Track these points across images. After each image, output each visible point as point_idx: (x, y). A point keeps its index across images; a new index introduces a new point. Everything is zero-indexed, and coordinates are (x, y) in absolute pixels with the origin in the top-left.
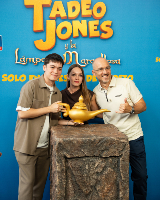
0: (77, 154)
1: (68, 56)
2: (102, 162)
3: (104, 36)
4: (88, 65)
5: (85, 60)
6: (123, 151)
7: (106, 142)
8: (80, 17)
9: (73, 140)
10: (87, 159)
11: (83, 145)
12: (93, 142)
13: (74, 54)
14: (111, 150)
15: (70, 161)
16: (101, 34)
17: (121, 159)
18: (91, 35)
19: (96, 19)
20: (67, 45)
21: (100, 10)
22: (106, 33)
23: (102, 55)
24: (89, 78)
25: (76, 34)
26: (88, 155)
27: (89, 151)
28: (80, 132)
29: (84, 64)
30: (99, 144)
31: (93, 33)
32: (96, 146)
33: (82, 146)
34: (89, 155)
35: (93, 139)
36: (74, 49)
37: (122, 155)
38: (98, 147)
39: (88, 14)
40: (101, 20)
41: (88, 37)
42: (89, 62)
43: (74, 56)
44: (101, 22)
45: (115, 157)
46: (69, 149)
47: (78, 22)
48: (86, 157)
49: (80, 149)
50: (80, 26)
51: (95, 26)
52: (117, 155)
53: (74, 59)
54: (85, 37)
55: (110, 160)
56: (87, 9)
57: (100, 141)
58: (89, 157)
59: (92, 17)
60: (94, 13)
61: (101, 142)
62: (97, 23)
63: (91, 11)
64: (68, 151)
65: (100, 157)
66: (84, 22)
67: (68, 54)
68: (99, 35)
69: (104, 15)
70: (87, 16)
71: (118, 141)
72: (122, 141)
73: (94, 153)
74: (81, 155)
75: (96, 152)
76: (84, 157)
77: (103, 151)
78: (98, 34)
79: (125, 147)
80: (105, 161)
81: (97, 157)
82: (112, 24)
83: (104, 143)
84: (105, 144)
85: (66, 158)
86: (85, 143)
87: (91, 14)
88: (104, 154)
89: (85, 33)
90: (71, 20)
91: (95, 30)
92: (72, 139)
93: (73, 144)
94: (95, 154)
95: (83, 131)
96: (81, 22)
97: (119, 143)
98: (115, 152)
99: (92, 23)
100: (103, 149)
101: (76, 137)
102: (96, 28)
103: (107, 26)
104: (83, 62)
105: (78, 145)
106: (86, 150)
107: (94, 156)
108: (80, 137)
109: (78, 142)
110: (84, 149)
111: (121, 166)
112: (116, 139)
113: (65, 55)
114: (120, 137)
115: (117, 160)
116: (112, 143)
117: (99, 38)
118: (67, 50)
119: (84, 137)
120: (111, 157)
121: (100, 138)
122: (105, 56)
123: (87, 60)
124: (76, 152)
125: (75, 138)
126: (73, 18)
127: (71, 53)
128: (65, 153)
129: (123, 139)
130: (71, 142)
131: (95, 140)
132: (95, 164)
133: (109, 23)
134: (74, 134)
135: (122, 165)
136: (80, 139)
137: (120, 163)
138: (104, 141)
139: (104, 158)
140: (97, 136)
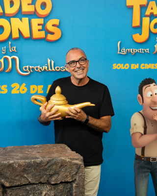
0: (18, 180)
1: (6, 61)
2: (51, 190)
3: (50, 37)
4: (31, 72)
5: (28, 67)
6: (76, 174)
7: (56, 163)
8: (20, 14)
9: (13, 163)
10: (31, 186)
11: (26, 169)
12: (39, 165)
13: (14, 60)
14: (62, 174)
15: (9, 191)
16: (46, 35)
17: (74, 185)
18: (35, 36)
19: (39, 17)
20: (4, 48)
21: (44, 5)
22: (52, 33)
23: (49, 61)
24: (34, 89)
25: (16, 35)
26: (32, 182)
27: (34, 176)
28: (22, 153)
29: (27, 72)
30: (46, 167)
31: (37, 34)
32: (43, 170)
33: (24, 171)
34: (34, 182)
35: (38, 161)
36: (13, 53)
37: (75, 179)
38: (46, 170)
39: (30, 10)
40: (46, 18)
41: (31, 38)
42: (33, 69)
43: (14, 61)
44: (46, 20)
45: (67, 182)
46: (8, 175)
47: (17, 19)
48: (30, 184)
49: (22, 173)
50: (21, 25)
51: (39, 25)
52: (69, 179)
53: (14, 66)
54: (27, 39)
55: (61, 187)
56: (29, 4)
57: (48, 162)
58: (34, 184)
59: (34, 14)
60: (37, 9)
61: (49, 165)
62: (41, 21)
63: (33, 6)
64: (6, 178)
65: (48, 183)
66: (26, 20)
67: (6, 59)
68: (44, 36)
69: (49, 12)
70: (29, 12)
71: (70, 162)
72: (75, 161)
73: (41, 178)
74: (23, 181)
75: (42, 177)
76: (27, 185)
77: (51, 176)
78: (42, 34)
79: (78, 169)
80: (55, 189)
81: (44, 183)
82: (60, 23)
83: (52, 165)
84: (54, 167)
85: (4, 187)
86: (29, 166)
87: (33, 10)
88: (53, 179)
89: (26, 34)
90: (8, 17)
91: (39, 30)
92: (11, 162)
93: (13, 167)
94: (42, 180)
95: (27, 152)
96: (21, 20)
97: (72, 165)
98: (67, 176)
99: (35, 22)
100: (51, 173)
101: (17, 159)
102: (40, 27)
103: (53, 25)
104: (26, 68)
105: (19, 169)
106: (30, 175)
107: (40, 183)
108: (22, 158)
109: (20, 165)
110: (28, 174)
111: (74, 194)
112: (68, 160)
113: (2, 60)
114: (72, 158)
115: (69, 186)
116: (63, 164)
117: (44, 39)
118: (5, 54)
119: (28, 158)
120: (61, 183)
121: (47, 159)
122: (53, 62)
123: (31, 67)
124: (17, 178)
125: (16, 161)
126: (10, 14)
127: (10, 58)
128: (3, 181)
129: (76, 159)
130: (10, 165)
131: (42, 161)
132: (41, 193)
133: (56, 22)
134: (15, 155)
135: (76, 192)
136: (22, 162)
137: (73, 190)
138: (53, 162)
139: (53, 185)
140: (43, 157)
